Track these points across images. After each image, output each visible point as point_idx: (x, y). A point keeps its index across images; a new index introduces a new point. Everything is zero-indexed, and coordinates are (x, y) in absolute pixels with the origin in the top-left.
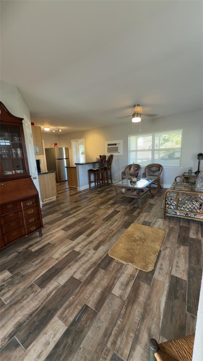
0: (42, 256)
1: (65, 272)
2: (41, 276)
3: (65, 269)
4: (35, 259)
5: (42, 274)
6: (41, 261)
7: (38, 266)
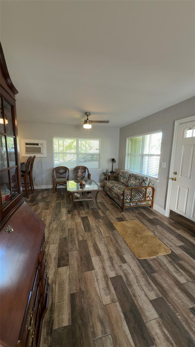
0: (91, 316)
1: (140, 304)
2: (131, 335)
3: (135, 302)
4: (90, 330)
5: (128, 332)
6: (102, 323)
7: (108, 330)
